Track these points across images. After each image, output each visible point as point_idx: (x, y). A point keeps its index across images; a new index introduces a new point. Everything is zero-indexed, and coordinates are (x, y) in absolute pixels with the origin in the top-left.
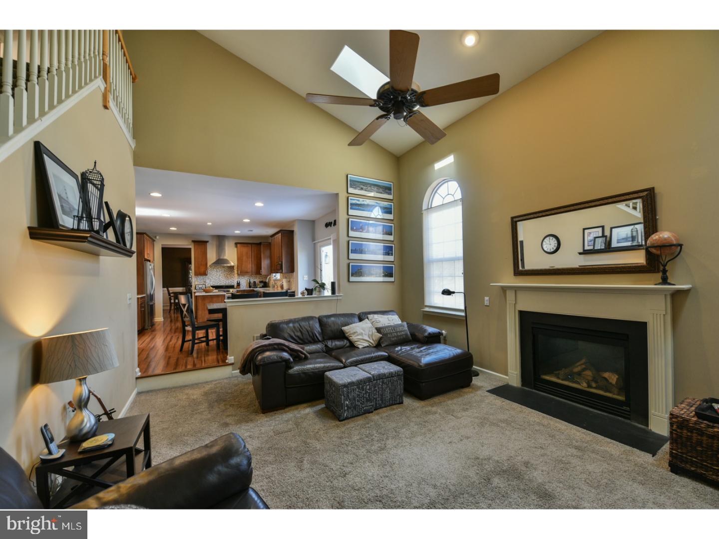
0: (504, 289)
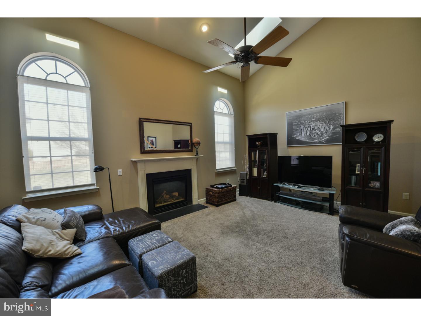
0: (135, 163)
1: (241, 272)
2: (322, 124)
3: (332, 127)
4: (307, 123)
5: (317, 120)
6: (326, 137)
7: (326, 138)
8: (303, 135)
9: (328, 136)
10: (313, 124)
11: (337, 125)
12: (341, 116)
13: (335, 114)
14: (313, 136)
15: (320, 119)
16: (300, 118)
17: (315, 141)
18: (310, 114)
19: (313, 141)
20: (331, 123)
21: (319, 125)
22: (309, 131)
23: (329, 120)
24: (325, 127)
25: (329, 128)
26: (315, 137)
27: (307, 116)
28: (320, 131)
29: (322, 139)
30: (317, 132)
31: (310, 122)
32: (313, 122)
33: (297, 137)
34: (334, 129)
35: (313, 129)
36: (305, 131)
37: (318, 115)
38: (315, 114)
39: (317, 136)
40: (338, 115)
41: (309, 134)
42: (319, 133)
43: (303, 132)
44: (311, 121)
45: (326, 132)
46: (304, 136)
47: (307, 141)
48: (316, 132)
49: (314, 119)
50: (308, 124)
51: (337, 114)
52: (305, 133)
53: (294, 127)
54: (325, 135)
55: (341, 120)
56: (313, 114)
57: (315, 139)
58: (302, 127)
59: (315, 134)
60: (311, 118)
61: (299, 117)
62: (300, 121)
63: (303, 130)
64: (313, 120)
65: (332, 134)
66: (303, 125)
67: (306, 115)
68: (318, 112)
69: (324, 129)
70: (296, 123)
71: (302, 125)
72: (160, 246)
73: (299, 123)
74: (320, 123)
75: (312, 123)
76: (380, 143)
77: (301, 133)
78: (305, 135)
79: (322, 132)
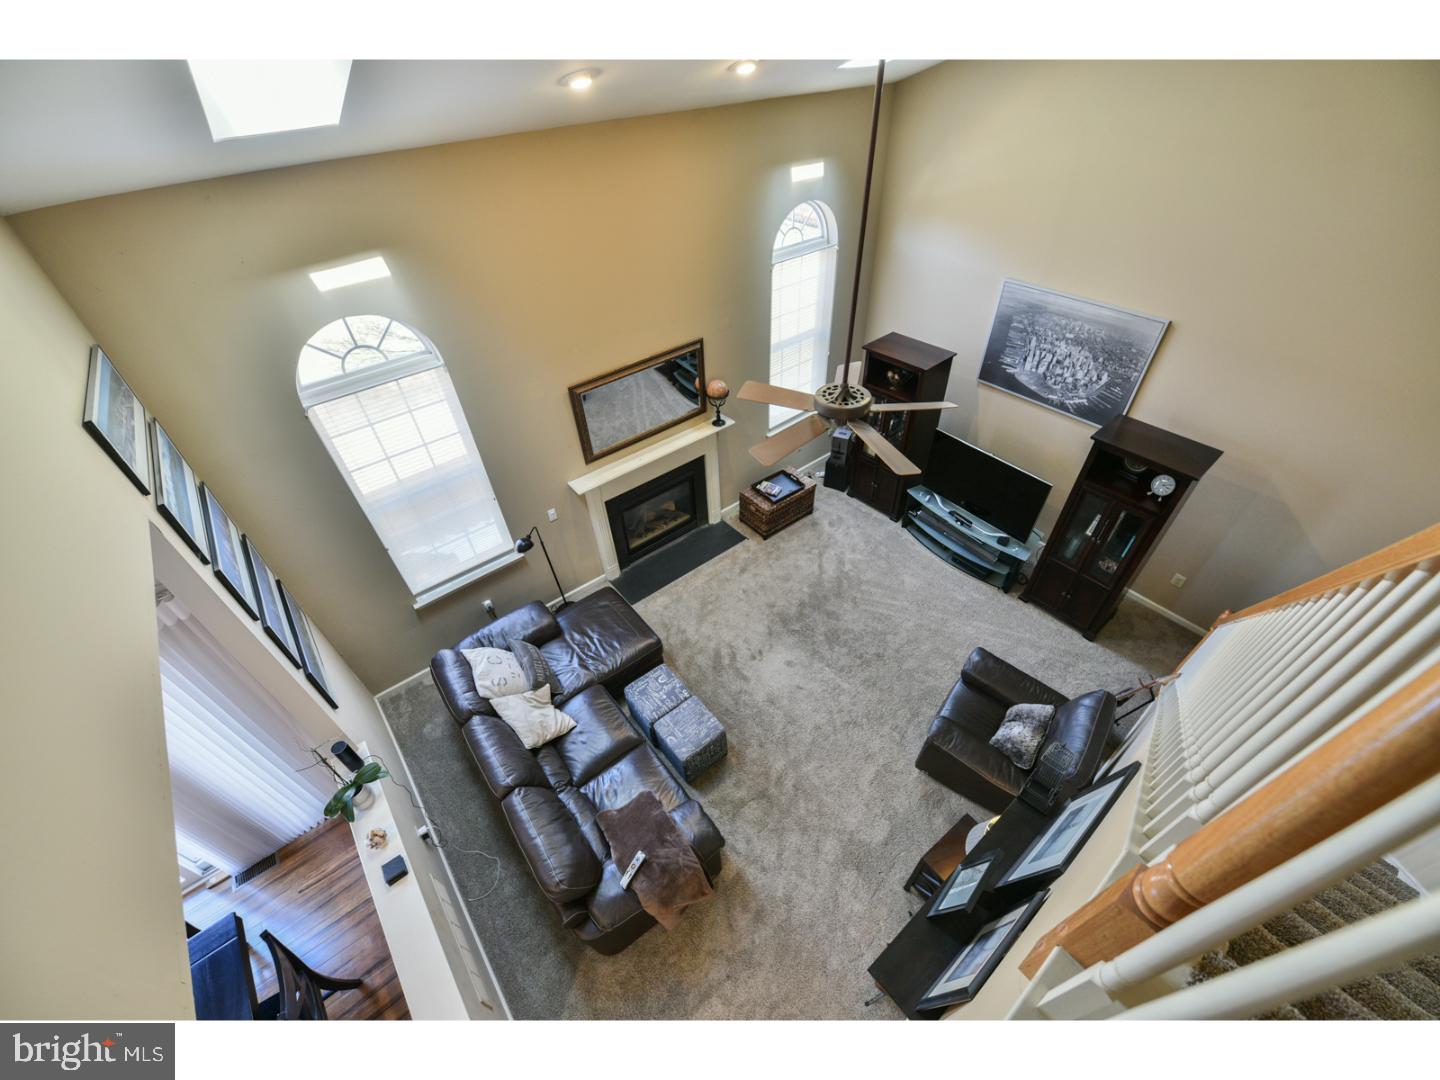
1: (789, 727)
2: (1086, 358)
3: (1105, 378)
4: (1049, 339)
5: (1078, 342)
6: (1082, 398)
7: (1081, 401)
8: (1028, 366)
9: (1088, 399)
10: (1062, 349)
11: (1120, 380)
12: (1141, 359)
13: (1131, 345)
14: (1050, 382)
15: (1087, 340)
16: (1038, 316)
17: (1051, 396)
18: (1065, 316)
19: (1045, 395)
20: (1109, 368)
21: (1078, 359)
22: (1046, 364)
23: (1106, 355)
24: (1088, 370)
25: (1099, 378)
26: (1055, 387)
27: (1056, 318)
28: (1073, 375)
29: (1069, 399)
30: (1066, 375)
31: (1057, 340)
32: (1067, 343)
33: (1010, 366)
34: (1108, 386)
35: (1058, 362)
36: (1037, 358)
37: (1087, 327)
38: (1080, 323)
39: (1062, 387)
40: (1134, 354)
41: (1044, 374)
42: (1070, 380)
43: (1029, 359)
44: (1061, 337)
45: (1086, 385)
46: (1031, 371)
47: (1033, 388)
48: (1062, 375)
49: (1071, 336)
50: (1052, 344)
51: (1134, 350)
52: (1035, 363)
53: (1012, 334)
54: (1081, 393)
55: (1136, 371)
56: (1076, 320)
57: (1053, 391)
58: (1034, 343)
59: (1059, 379)
60: (1065, 329)
61: (1035, 310)
62: (1033, 323)
63: (1031, 354)
64: (1069, 336)
65: (1098, 396)
66: (1038, 340)
67: (1057, 315)
68: (1089, 321)
69: (1086, 375)
70: (1021, 326)
71: (1035, 338)
72: (675, 708)
73: (1029, 329)
74: (1083, 352)
75: (1063, 344)
76: (1160, 500)
77: (1025, 360)
78: (1034, 370)
79: (1076, 380)
